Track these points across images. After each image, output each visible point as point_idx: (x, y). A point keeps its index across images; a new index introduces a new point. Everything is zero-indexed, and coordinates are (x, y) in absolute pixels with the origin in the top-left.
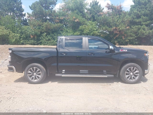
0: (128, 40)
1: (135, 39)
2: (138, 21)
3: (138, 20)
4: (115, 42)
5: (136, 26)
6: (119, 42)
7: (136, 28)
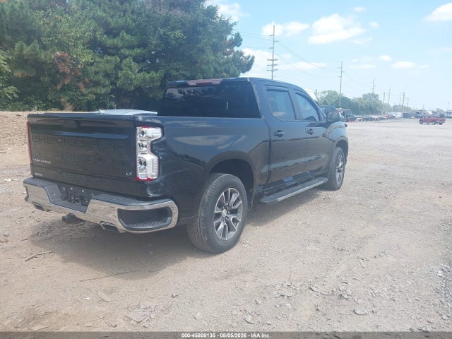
0: (95, 97)
1: (110, 94)
2: (110, 42)
3: (112, 40)
4: (62, 100)
5: (109, 58)
6: (71, 101)
7: (108, 62)
